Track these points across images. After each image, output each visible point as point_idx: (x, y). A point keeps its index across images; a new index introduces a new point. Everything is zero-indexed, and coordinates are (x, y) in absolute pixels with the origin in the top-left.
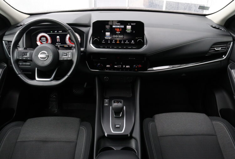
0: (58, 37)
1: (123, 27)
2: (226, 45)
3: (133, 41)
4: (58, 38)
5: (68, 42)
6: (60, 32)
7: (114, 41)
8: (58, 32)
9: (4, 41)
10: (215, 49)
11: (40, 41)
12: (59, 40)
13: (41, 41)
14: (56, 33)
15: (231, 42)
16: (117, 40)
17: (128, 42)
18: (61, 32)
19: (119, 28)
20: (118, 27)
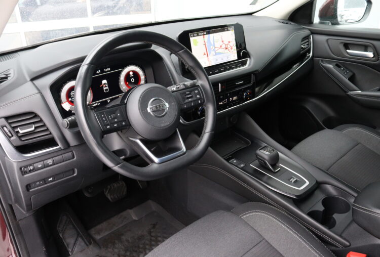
0: (104, 82)
2: (307, 40)
4: (105, 84)
5: (124, 88)
6: (106, 72)
8: (102, 71)
10: (302, 48)
11: (68, 101)
12: (107, 88)
13: (70, 99)
14: (99, 73)
15: (310, 35)
18: (109, 69)
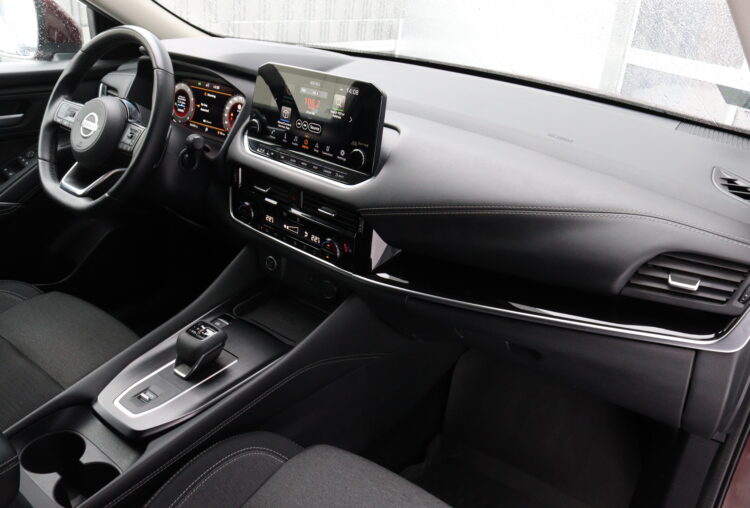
1: (324, 95)
3: (343, 153)
5: (226, 123)
7: (296, 139)
9: (104, 84)
10: (665, 281)
16: (305, 138)
17: (330, 152)
18: (218, 88)
19: (317, 99)
20: (314, 93)
